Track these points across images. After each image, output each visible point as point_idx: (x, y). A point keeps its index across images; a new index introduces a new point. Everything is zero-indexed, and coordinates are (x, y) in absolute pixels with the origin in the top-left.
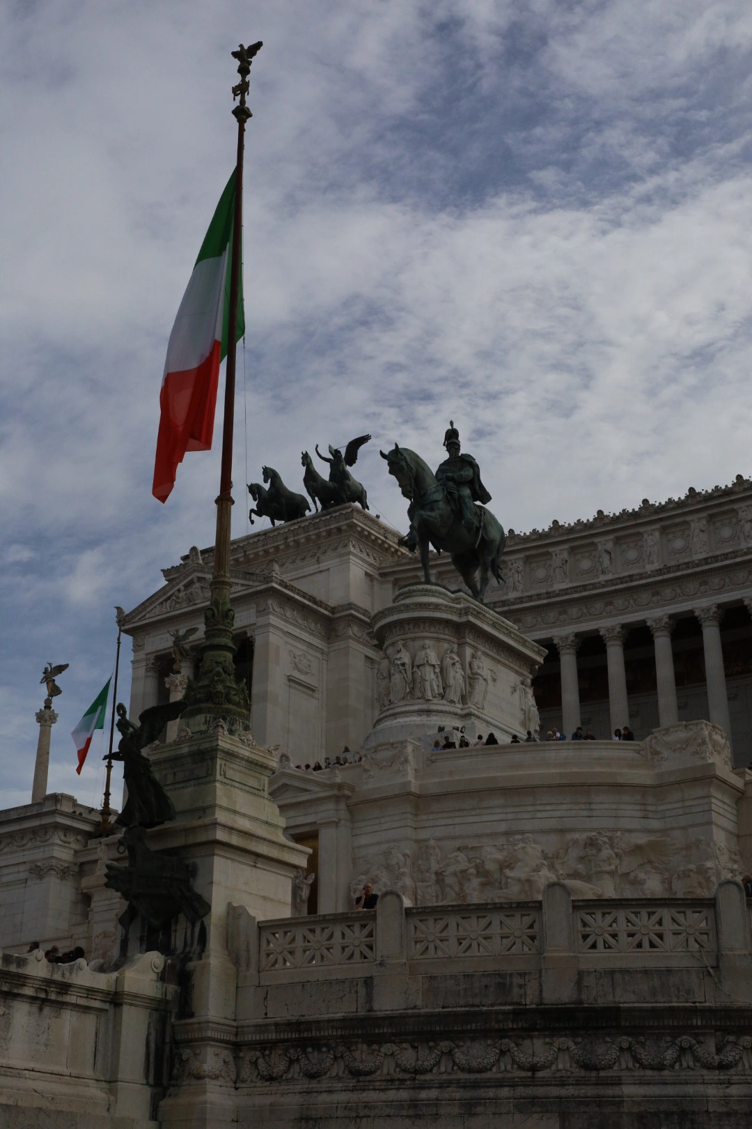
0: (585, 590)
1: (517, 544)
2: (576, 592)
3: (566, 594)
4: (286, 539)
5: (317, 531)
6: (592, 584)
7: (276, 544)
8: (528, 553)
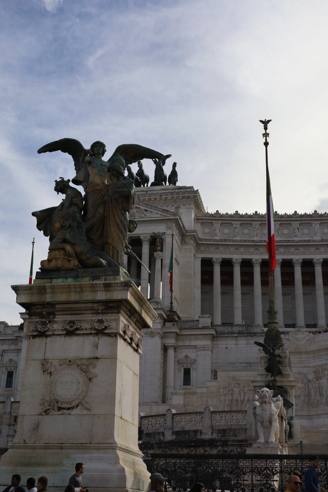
0: (289, 242)
1: (258, 218)
2: (285, 242)
3: (281, 242)
4: (161, 196)
5: (178, 196)
6: (292, 240)
7: (155, 197)
8: (242, 222)
